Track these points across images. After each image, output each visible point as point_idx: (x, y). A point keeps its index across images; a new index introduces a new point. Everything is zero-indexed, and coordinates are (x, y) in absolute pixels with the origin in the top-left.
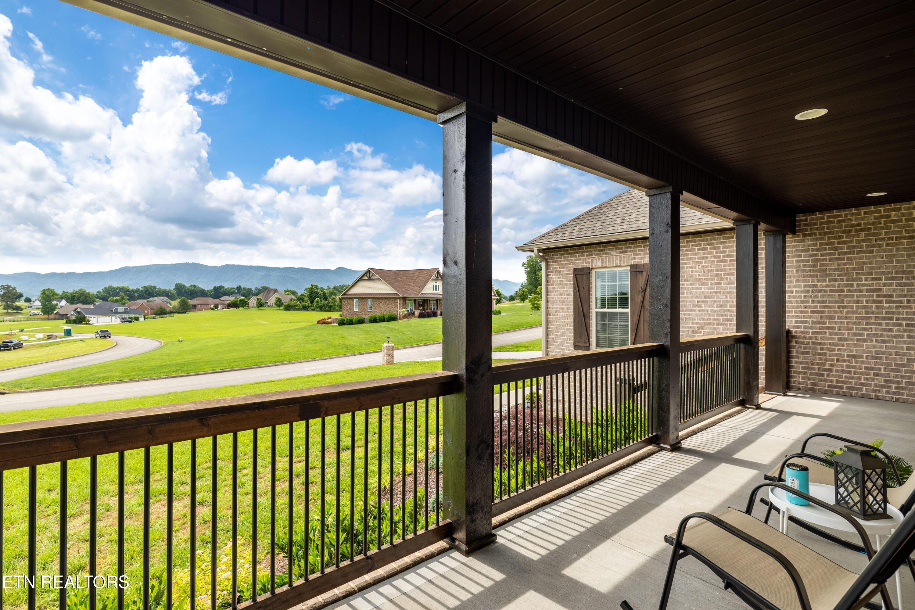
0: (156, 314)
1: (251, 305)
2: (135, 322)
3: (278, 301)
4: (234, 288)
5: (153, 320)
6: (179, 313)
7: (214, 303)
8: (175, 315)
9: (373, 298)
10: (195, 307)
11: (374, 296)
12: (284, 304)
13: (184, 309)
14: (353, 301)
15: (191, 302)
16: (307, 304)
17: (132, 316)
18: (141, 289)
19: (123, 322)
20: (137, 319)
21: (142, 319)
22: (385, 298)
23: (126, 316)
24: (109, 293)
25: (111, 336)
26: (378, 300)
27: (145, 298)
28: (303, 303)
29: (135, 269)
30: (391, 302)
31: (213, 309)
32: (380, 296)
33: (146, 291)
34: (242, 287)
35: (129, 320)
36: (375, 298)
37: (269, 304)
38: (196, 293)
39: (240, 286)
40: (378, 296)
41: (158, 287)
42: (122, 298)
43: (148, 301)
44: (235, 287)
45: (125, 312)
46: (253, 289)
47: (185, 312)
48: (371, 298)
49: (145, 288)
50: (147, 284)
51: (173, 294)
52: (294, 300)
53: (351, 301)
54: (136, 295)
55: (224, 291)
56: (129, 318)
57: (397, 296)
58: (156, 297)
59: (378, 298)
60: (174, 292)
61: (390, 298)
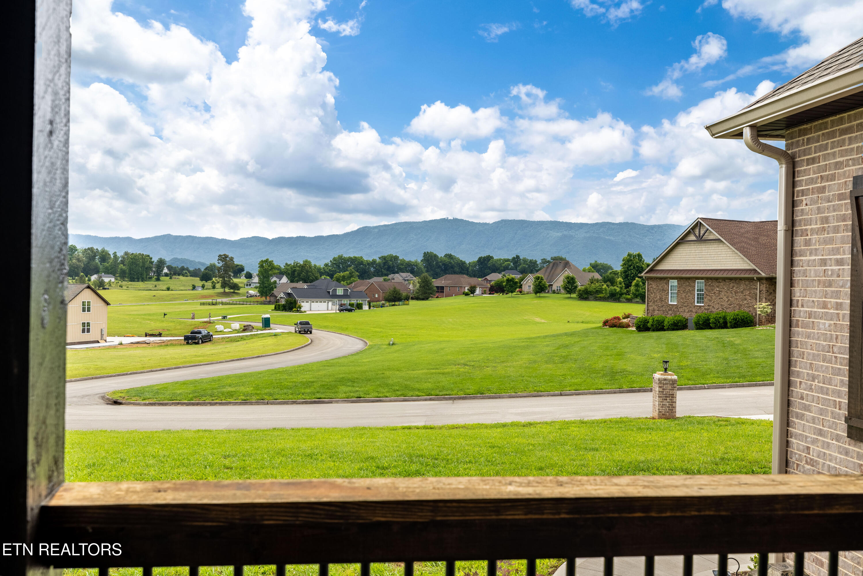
0: (388, 300)
1: (525, 288)
2: (358, 310)
3: (569, 282)
4: (508, 260)
5: (380, 308)
6: (417, 299)
7: (469, 284)
8: (411, 302)
9: (707, 279)
10: (441, 290)
11: (708, 275)
12: (579, 288)
13: (425, 293)
14: (667, 284)
15: (436, 283)
16: (618, 289)
17: (354, 301)
18: (378, 260)
19: (341, 310)
20: (359, 307)
21: (366, 307)
22: (731, 279)
23: (346, 301)
24: (339, 266)
25: (313, 331)
26: (715, 284)
27: (382, 275)
28: (612, 288)
29: (376, 230)
30: (742, 287)
31: (467, 294)
32: (720, 275)
33: (384, 263)
34: (521, 258)
35: (349, 307)
36: (711, 279)
37: (554, 288)
38: (452, 267)
39: (518, 257)
40: (716, 275)
41: (400, 258)
42: (350, 273)
43: (385, 280)
44: (510, 258)
45: (345, 296)
46: (539, 262)
47: (426, 298)
48: (702, 278)
49: (383, 258)
50: (387, 252)
51: (419, 269)
52: (598, 281)
53: (663, 283)
54: (372, 269)
55: (494, 265)
56: (350, 305)
57: (755, 276)
58: (397, 273)
59: (717, 279)
60: (422, 266)
61: (741, 279)
